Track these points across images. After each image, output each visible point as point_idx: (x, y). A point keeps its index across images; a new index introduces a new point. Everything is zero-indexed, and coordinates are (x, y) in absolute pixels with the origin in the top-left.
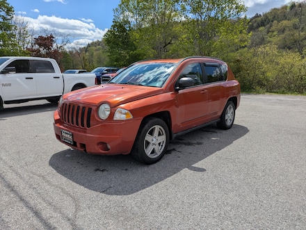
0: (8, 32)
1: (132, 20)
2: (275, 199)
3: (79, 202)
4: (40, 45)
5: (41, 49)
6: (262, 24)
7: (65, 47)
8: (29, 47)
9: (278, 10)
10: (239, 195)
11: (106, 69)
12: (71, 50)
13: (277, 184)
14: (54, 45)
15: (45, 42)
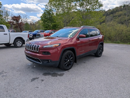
6: (112, 13)
15: (16, 18)
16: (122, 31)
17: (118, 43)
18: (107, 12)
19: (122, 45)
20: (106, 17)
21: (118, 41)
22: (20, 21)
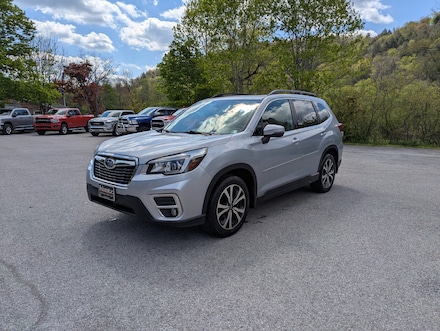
2: (336, 309)
3: (48, 308)
5: (73, 81)
6: (393, 44)
7: (109, 78)
9: (417, 24)
10: (287, 302)
11: (160, 108)
13: (349, 285)
15: (80, 71)
16: (428, 105)
17: (414, 145)
18: (375, 40)
19: (426, 151)
20: (374, 56)
21: (414, 140)
22: (91, 80)
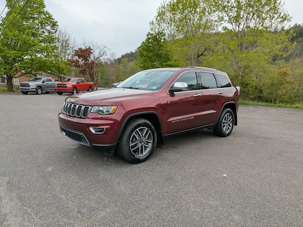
0: (52, 45)
1: (167, 32)
4: (79, 56)
5: (80, 60)
7: (102, 58)
8: (69, 58)
12: (106, 60)
14: (92, 56)
15: (85, 53)
